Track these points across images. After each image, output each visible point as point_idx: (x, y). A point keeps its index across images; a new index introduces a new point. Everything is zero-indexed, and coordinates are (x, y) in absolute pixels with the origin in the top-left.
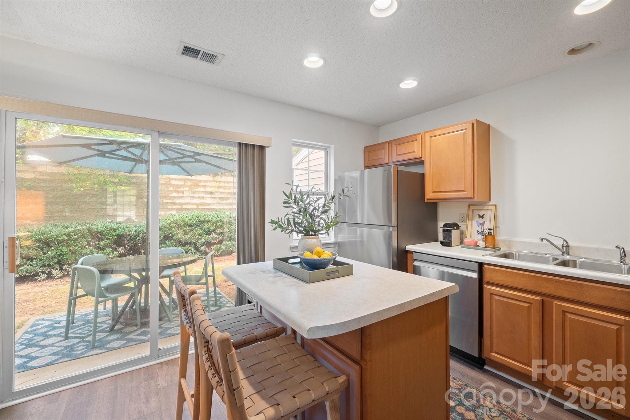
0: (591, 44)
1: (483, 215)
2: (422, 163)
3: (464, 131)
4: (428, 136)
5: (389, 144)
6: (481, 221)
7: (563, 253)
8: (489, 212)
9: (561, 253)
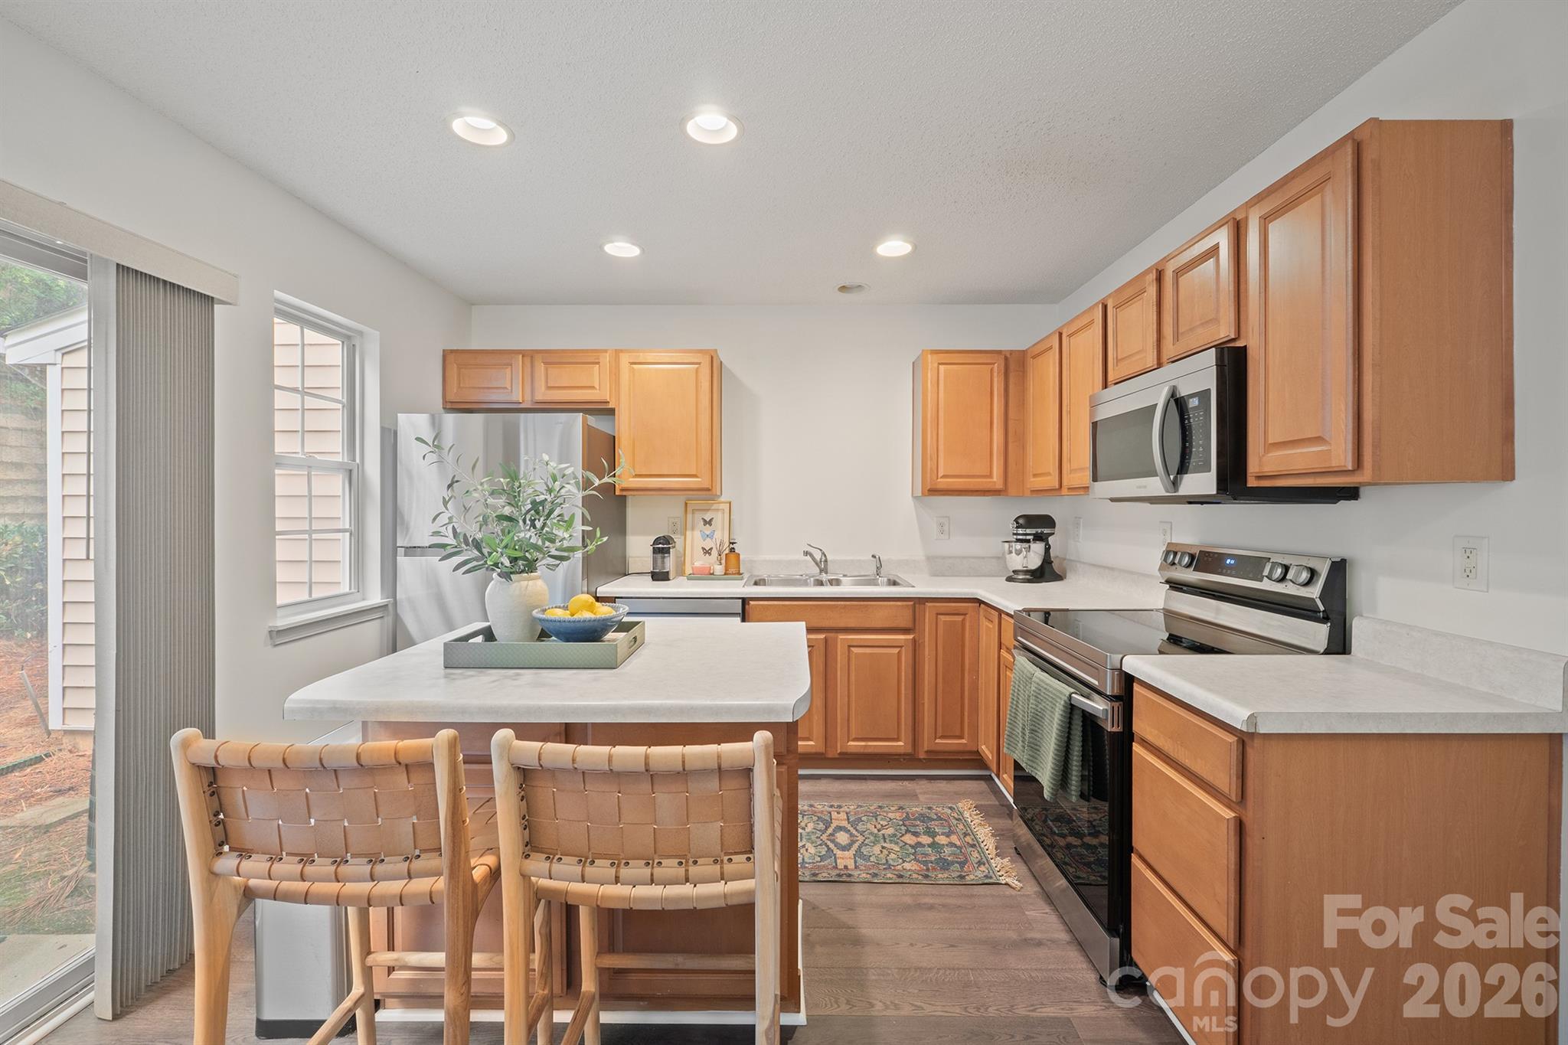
0: (860, 286)
1: (711, 520)
2: (611, 412)
3: (697, 366)
4: (625, 359)
5: (523, 356)
6: (708, 530)
7: (821, 571)
8: (720, 514)
9: (818, 571)
